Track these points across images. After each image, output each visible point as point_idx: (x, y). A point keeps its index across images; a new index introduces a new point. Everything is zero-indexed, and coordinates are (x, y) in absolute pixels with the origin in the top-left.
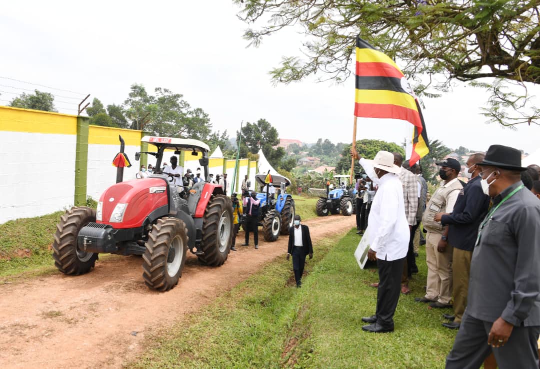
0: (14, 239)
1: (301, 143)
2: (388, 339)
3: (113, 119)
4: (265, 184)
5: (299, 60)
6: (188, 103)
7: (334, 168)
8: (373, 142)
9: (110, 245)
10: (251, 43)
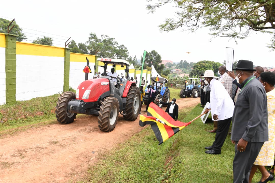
0: (35, 107)
1: (172, 62)
2: (218, 158)
3: (81, 50)
4: (155, 82)
5: (174, 20)
6: (117, 42)
7: (189, 75)
8: (208, 62)
9: (82, 110)
10: (150, 12)
